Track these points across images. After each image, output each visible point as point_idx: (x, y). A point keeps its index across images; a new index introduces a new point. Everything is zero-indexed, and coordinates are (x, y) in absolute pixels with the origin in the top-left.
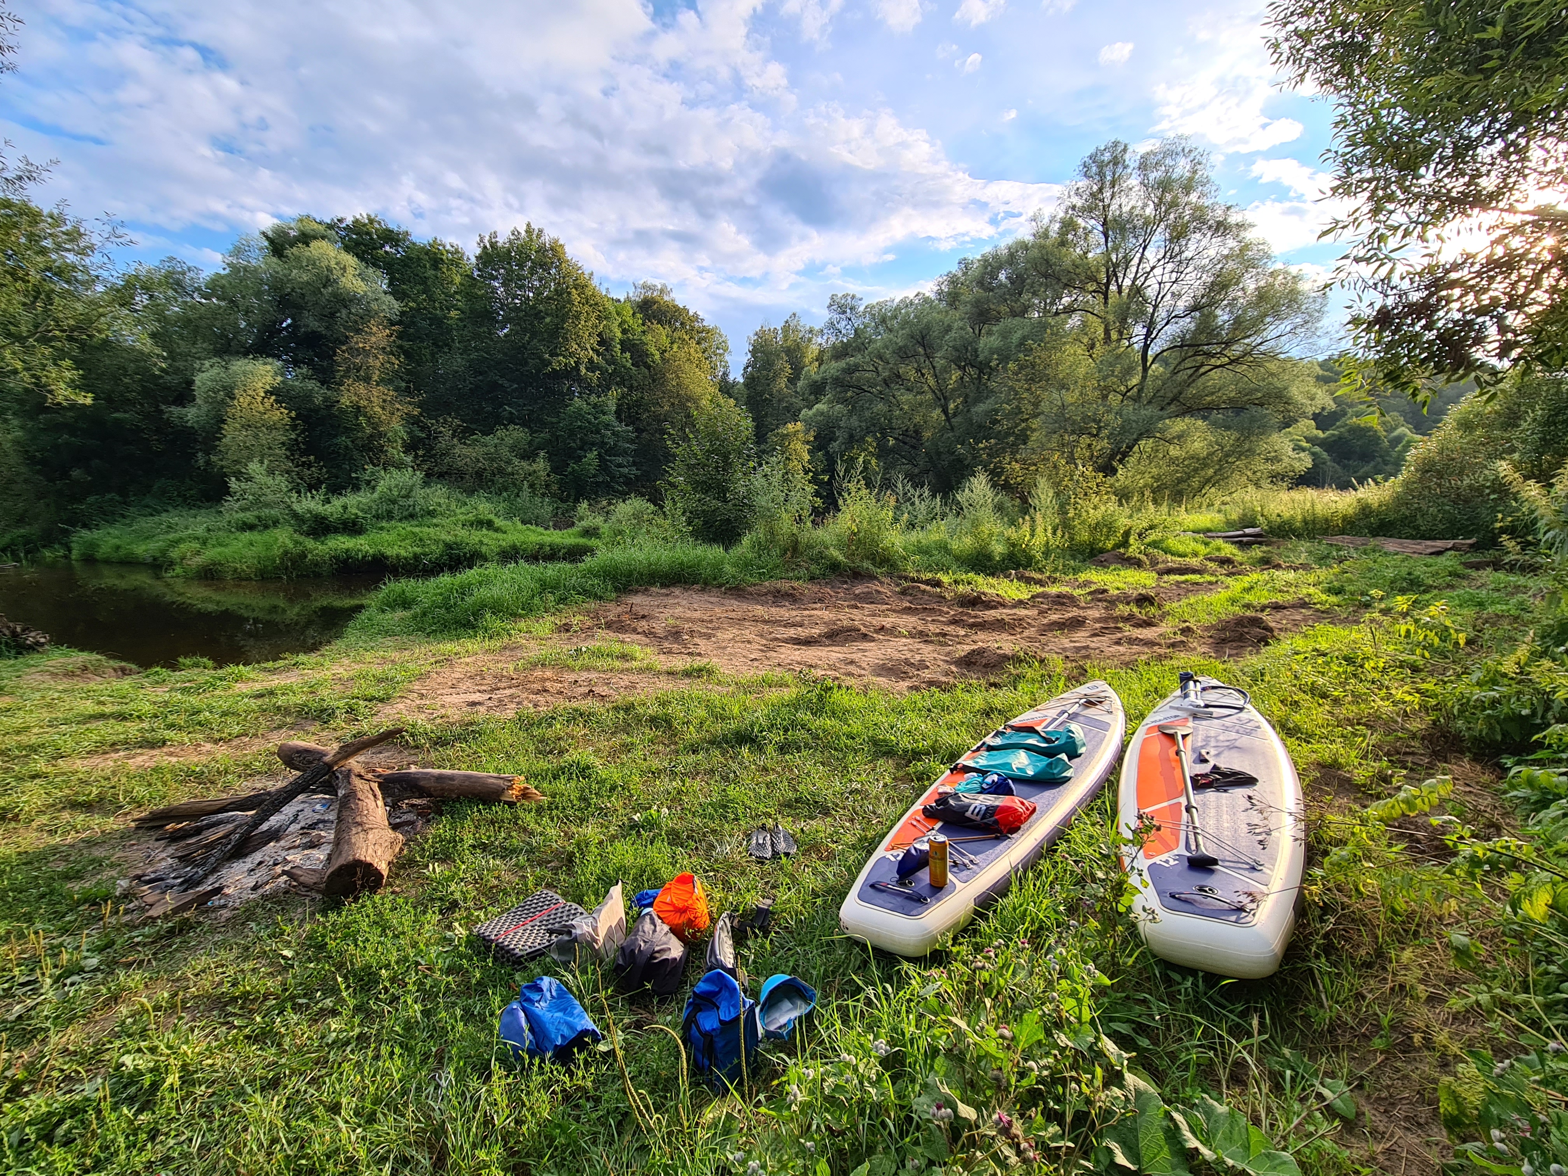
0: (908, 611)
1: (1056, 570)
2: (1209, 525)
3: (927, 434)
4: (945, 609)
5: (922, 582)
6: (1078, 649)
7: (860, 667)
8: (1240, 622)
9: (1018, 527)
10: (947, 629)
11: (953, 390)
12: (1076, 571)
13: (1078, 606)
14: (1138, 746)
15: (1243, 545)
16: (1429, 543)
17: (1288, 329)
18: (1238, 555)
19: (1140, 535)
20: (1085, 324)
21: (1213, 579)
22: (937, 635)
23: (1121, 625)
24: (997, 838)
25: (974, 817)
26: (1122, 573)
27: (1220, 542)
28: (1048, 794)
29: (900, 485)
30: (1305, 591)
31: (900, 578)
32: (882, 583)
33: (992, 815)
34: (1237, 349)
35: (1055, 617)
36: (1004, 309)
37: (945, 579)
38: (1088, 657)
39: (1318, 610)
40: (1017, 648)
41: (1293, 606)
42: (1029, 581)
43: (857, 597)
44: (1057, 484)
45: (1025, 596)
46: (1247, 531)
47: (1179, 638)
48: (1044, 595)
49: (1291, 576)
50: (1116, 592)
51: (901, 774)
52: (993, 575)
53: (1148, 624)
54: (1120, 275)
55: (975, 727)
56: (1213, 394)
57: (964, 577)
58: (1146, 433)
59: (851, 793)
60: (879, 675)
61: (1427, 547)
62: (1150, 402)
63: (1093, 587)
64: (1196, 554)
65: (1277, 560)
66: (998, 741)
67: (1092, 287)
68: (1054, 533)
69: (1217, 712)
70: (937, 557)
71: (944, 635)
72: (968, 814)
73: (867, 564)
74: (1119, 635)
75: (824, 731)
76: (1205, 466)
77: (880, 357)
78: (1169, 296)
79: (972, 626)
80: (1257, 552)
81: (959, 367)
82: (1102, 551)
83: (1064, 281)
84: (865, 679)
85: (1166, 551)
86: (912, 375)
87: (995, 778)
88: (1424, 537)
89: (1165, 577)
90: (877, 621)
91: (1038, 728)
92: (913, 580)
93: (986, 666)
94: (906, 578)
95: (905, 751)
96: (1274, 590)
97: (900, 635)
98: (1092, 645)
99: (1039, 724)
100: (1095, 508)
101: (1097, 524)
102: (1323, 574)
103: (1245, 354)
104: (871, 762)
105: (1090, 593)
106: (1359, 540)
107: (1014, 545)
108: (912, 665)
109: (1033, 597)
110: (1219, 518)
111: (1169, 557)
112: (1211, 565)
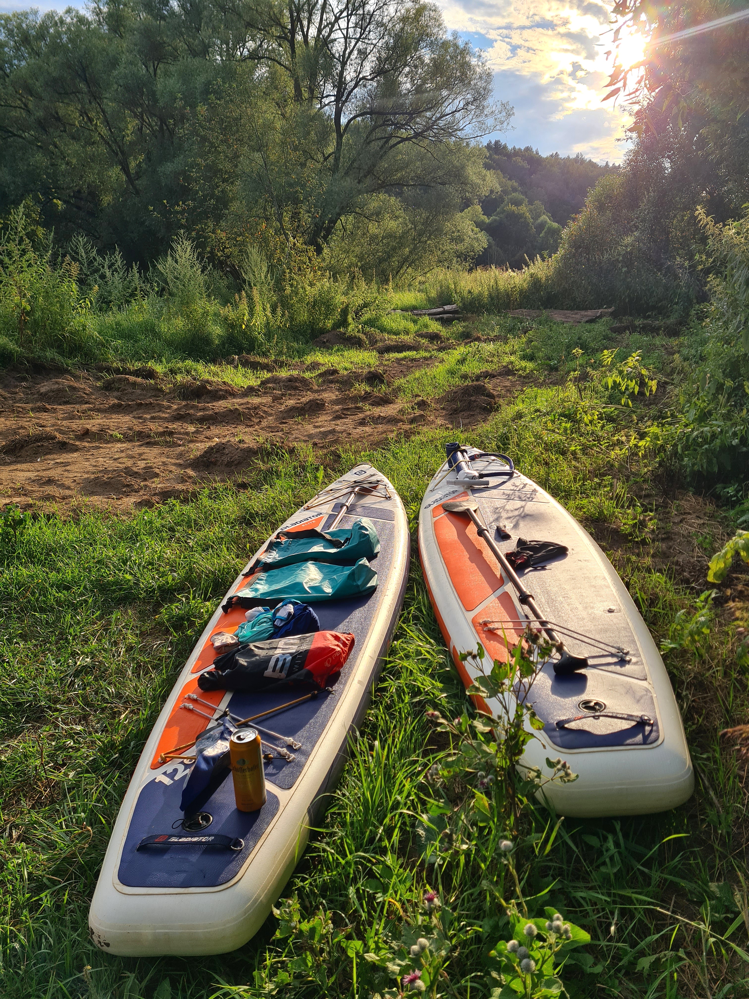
0: (116, 409)
1: (281, 353)
2: (414, 303)
3: (107, 199)
4: (165, 403)
5: (130, 373)
6: (325, 435)
7: (63, 486)
8: (466, 391)
9: (236, 306)
10: (173, 426)
11: (132, 143)
12: (301, 353)
13: (311, 390)
14: (431, 532)
15: (446, 322)
16: (583, 313)
17: (461, 105)
18: (444, 332)
19: (357, 314)
20: (273, 76)
21: (427, 354)
22: (162, 434)
23: (360, 404)
24: (314, 698)
25: (276, 675)
26: (346, 353)
27: (426, 319)
28: (358, 614)
29: (82, 251)
30: (507, 359)
31: (100, 369)
32: (77, 378)
33: (301, 666)
34: (420, 122)
35: (291, 402)
36: (181, 45)
37: (159, 369)
38: (336, 441)
39: (520, 376)
40: (261, 440)
41: (500, 374)
42: (255, 366)
43: (44, 397)
44: (270, 257)
45: (254, 382)
46: (447, 308)
47: (418, 412)
48: (274, 380)
49: (490, 347)
50: (346, 373)
51: (148, 626)
52: (214, 361)
53: (385, 401)
54: (305, 23)
55: (235, 541)
56: (402, 169)
57: (180, 365)
58: (346, 209)
59: (77, 674)
60: (92, 493)
61: (583, 316)
62: (346, 173)
63: (323, 369)
64: (407, 332)
65: (475, 334)
66: (274, 556)
67: (276, 31)
68: (274, 311)
69: (493, 481)
70: (144, 341)
71: (171, 434)
72: (268, 672)
73: (50, 354)
74: (361, 415)
75: (19, 585)
76: (401, 245)
77: (30, 91)
78: (355, 52)
79: (202, 420)
80: (459, 327)
81: (136, 116)
82: (323, 331)
83: (247, 18)
84: (74, 502)
85: (383, 329)
86: (77, 119)
87: (291, 608)
88: (579, 308)
89: (386, 355)
90: (77, 425)
91: (319, 529)
92: (117, 371)
93: (229, 464)
94: (108, 370)
95: (150, 592)
96: (481, 360)
97: (113, 439)
98: (338, 428)
99: (317, 524)
100: (311, 285)
101: (315, 302)
102: (516, 343)
103: (429, 128)
104: (100, 618)
105: (320, 375)
106: (534, 313)
107: (232, 326)
108: (135, 475)
109: (263, 383)
110: (421, 296)
111: (386, 336)
112: (424, 341)
